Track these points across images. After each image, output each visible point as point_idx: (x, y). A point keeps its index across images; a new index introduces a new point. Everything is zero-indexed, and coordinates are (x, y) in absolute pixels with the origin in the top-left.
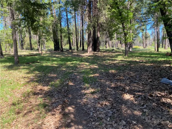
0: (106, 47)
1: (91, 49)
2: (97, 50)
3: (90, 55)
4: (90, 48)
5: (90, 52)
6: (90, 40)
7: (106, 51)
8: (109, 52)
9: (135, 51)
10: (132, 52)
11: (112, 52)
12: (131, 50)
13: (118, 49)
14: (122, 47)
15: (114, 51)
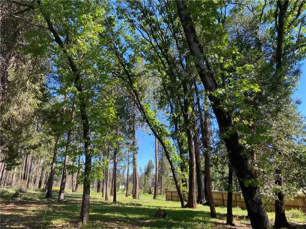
8: (8, 203)
9: (71, 200)
10: (66, 202)
11: (17, 203)
12: (62, 197)
13: (21, 191)
14: (28, 187)
15: (19, 199)
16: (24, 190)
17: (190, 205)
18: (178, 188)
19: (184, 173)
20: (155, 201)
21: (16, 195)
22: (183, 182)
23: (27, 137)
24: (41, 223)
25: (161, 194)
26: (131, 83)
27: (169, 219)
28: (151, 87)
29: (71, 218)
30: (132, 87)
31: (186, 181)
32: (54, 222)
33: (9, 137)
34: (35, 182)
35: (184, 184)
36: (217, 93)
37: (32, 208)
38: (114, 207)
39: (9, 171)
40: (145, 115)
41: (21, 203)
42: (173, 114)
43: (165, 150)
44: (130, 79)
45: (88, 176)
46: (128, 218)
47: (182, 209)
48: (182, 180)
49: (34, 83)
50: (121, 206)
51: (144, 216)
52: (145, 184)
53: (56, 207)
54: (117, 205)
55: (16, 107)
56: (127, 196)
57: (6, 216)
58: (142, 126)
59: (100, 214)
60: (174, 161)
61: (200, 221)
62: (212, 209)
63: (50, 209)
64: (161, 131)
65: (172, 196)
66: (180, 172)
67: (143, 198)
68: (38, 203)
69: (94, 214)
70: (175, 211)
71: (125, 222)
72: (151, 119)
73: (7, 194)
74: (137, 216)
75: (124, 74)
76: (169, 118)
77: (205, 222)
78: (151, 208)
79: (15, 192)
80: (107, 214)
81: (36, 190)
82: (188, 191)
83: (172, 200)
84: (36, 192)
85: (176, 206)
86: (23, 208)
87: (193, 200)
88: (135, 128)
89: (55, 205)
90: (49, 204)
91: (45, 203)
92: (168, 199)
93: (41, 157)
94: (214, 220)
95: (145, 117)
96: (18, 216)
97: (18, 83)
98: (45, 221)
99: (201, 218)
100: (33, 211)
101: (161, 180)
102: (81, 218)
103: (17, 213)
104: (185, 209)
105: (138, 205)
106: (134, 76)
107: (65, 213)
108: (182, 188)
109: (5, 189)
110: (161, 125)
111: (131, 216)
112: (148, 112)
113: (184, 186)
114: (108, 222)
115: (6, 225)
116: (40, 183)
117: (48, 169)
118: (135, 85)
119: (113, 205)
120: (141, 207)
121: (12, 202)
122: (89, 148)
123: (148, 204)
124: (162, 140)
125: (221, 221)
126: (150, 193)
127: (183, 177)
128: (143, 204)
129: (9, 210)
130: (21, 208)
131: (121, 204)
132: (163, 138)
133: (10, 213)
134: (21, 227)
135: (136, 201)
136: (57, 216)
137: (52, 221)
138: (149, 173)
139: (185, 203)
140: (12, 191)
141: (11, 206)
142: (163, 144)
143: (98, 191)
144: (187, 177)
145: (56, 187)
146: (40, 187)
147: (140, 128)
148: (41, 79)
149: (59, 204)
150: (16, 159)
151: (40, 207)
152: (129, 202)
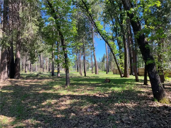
0: (26, 72)
1: (6, 75)
2: (17, 77)
3: (6, 85)
4: (4, 74)
5: (4, 80)
6: (4, 61)
7: (28, 77)
8: (34, 79)
9: (64, 76)
10: (61, 78)
11: (38, 79)
12: (59, 75)
13: (40, 73)
14: (43, 71)
15: (39, 77)
16: (42, 73)
17: (126, 76)
18: (118, 68)
19: (121, 60)
20: (107, 75)
21: (37, 75)
22: (121, 64)
23: (37, 46)
24: (49, 87)
25: (111, 71)
26: (87, 9)
27: (112, 83)
28: (101, 10)
29: (63, 84)
30: (88, 12)
31: (123, 64)
32: (55, 87)
33: (29, 47)
34: (47, 69)
35: (121, 65)
36: (131, 11)
37: (45, 81)
38: (85, 78)
39: (33, 64)
40: (97, 28)
41: (40, 79)
42: (114, 26)
43: (110, 48)
44: (86, 7)
45: (67, 64)
46: (90, 83)
47: (120, 78)
48: (121, 63)
49: (33, 17)
50: (88, 78)
51: (99, 82)
52: (102, 66)
53: (56, 80)
54: (86, 77)
55: (27, 31)
56: (92, 73)
57: (33, 85)
58: (97, 35)
59: (77, 82)
60: (116, 54)
61: (128, 84)
62: (137, 78)
63: (54, 81)
64: (107, 37)
65: (116, 72)
66: (119, 59)
67: (101, 73)
68: (48, 78)
69: (74, 82)
70: (116, 79)
71: (89, 85)
72: (100, 31)
73: (33, 75)
74: (95, 82)
75: (82, 4)
76: (112, 28)
77: (131, 84)
78: (104, 78)
79: (37, 74)
80: (80, 82)
81: (47, 73)
82: (124, 69)
83: (116, 74)
84: (48, 74)
85: (118, 77)
86: (41, 81)
87: (127, 73)
88: (93, 37)
89: (56, 79)
90: (53, 79)
91: (51, 78)
92: (114, 74)
93: (47, 56)
94: (137, 83)
95: (97, 29)
96: (38, 85)
97: (25, 18)
98: (50, 86)
99: (130, 82)
100: (45, 82)
101: (111, 64)
102: (66, 84)
103: (38, 84)
104: (122, 78)
105: (97, 77)
106: (89, 4)
107: (60, 82)
108: (121, 68)
109: (33, 73)
110: (107, 34)
111: (92, 82)
112: (99, 26)
113: (121, 66)
114: (80, 85)
115: (33, 89)
116: (49, 69)
117: (51, 62)
118: (90, 10)
119: (84, 78)
120: (99, 78)
121: (36, 79)
122: (66, 50)
123: (103, 77)
124: (108, 42)
125: (141, 83)
126: (105, 71)
127: (121, 62)
128: (100, 76)
129: (35, 82)
130: (40, 81)
131: (88, 77)
132: (108, 41)
133: (35, 84)
134: (40, 89)
135: (97, 75)
136: (56, 84)
137: (54, 86)
138: (104, 61)
139: (123, 75)
140: (36, 74)
141: (36, 80)
142: (109, 45)
143: (78, 71)
144: (123, 61)
145: (56, 71)
146: (49, 71)
147: (96, 36)
148: (37, 14)
149: (58, 78)
150: (34, 58)
151: (49, 80)
152: (92, 76)
